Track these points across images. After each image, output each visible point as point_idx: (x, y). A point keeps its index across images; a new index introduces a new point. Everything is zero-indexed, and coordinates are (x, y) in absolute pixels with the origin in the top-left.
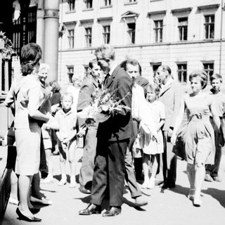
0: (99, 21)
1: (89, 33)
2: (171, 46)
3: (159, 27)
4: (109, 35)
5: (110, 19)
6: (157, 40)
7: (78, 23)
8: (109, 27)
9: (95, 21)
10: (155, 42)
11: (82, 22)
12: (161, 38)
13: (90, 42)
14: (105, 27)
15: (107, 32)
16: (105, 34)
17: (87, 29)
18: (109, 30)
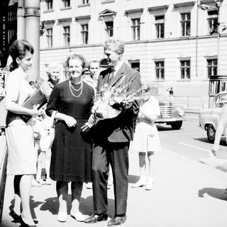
0: (77, 19)
1: (68, 32)
2: (149, 44)
3: (137, 24)
4: (87, 33)
5: (88, 18)
6: (134, 38)
7: (57, 22)
8: (87, 25)
9: (73, 19)
10: (132, 40)
11: (60, 21)
12: (139, 35)
13: (69, 41)
14: (83, 26)
15: (85, 30)
16: (83, 32)
17: (65, 28)
18: (87, 28)
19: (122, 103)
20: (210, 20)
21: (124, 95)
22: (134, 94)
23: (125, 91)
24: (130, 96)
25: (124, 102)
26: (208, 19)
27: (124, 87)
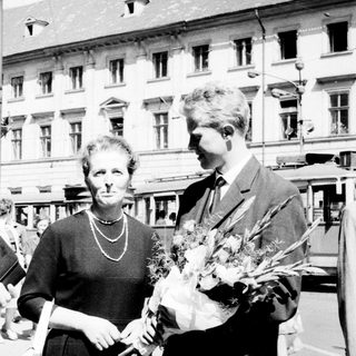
0: (63, 114)
1: (47, 134)
2: (182, 154)
3: (162, 123)
4: (79, 136)
5: (82, 112)
6: (159, 145)
7: (29, 118)
8: (80, 124)
9: (57, 114)
10: (156, 148)
11: (35, 117)
12: (166, 141)
13: (49, 149)
14: (73, 124)
15: (77, 131)
16: (73, 135)
17: (43, 128)
18: (80, 129)
19: (239, 286)
20: (284, 117)
21: (248, 260)
22: (280, 255)
23: (252, 245)
24: (265, 263)
25: (247, 282)
26: (281, 115)
27: (248, 234)
